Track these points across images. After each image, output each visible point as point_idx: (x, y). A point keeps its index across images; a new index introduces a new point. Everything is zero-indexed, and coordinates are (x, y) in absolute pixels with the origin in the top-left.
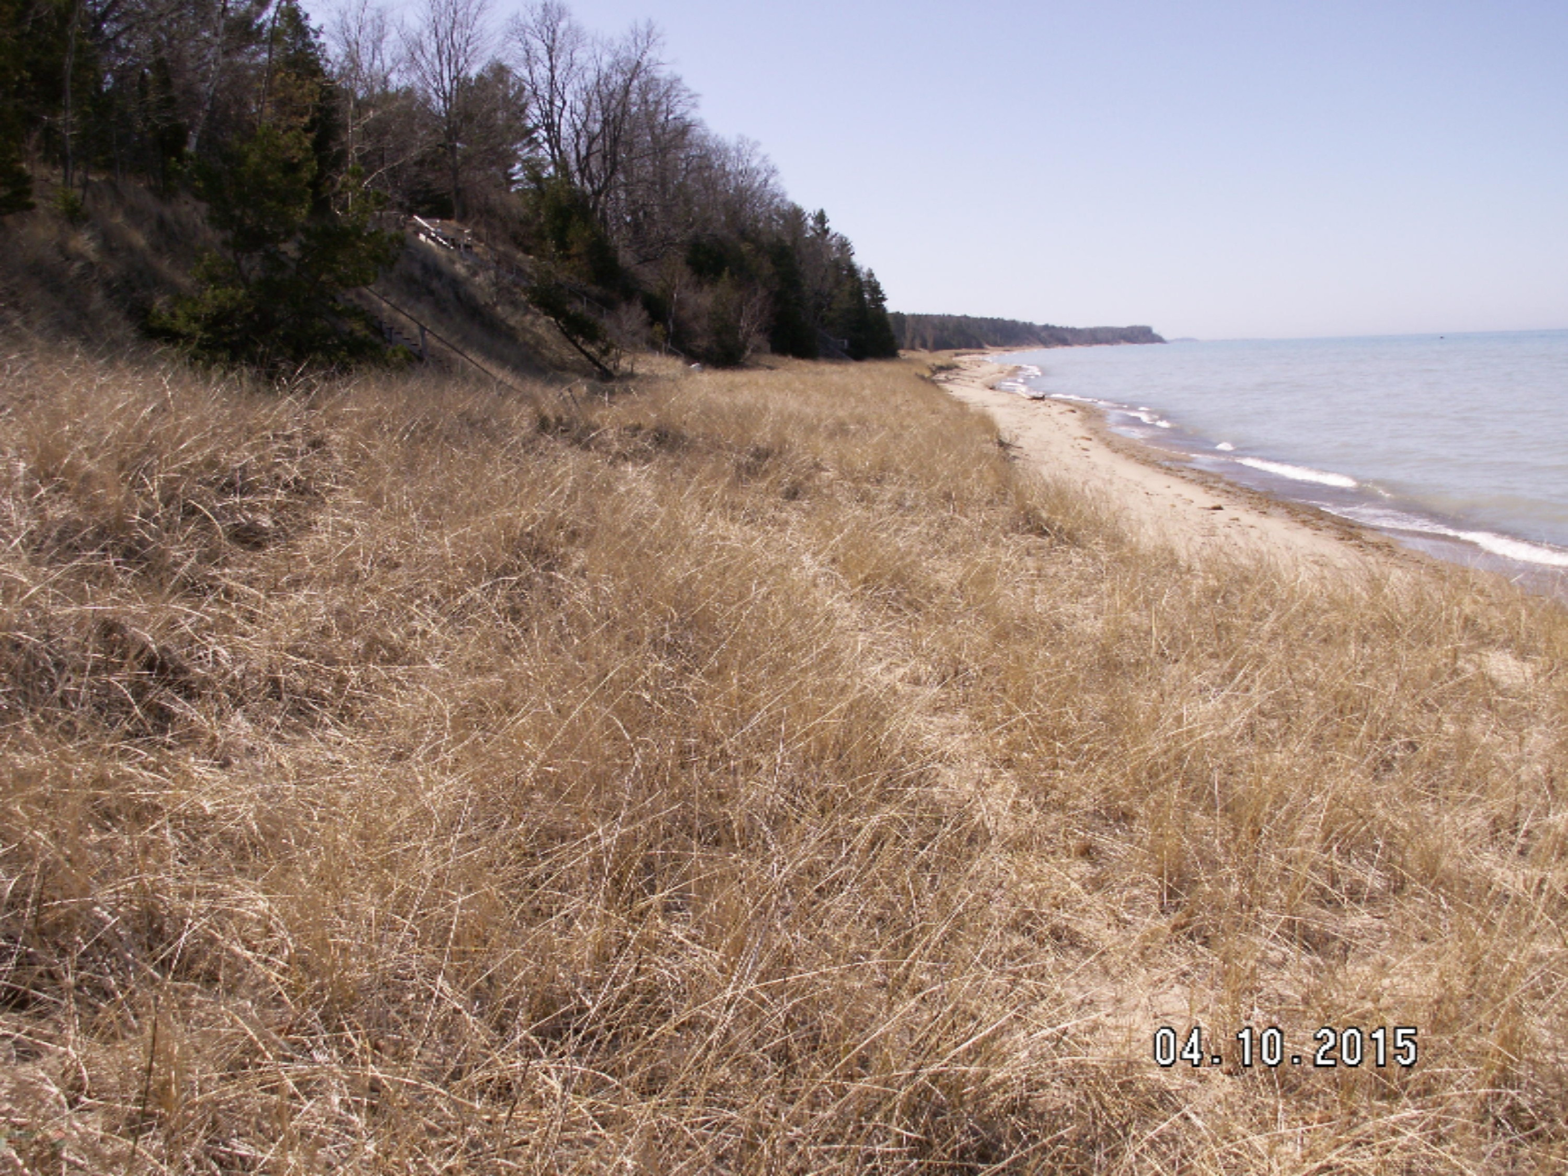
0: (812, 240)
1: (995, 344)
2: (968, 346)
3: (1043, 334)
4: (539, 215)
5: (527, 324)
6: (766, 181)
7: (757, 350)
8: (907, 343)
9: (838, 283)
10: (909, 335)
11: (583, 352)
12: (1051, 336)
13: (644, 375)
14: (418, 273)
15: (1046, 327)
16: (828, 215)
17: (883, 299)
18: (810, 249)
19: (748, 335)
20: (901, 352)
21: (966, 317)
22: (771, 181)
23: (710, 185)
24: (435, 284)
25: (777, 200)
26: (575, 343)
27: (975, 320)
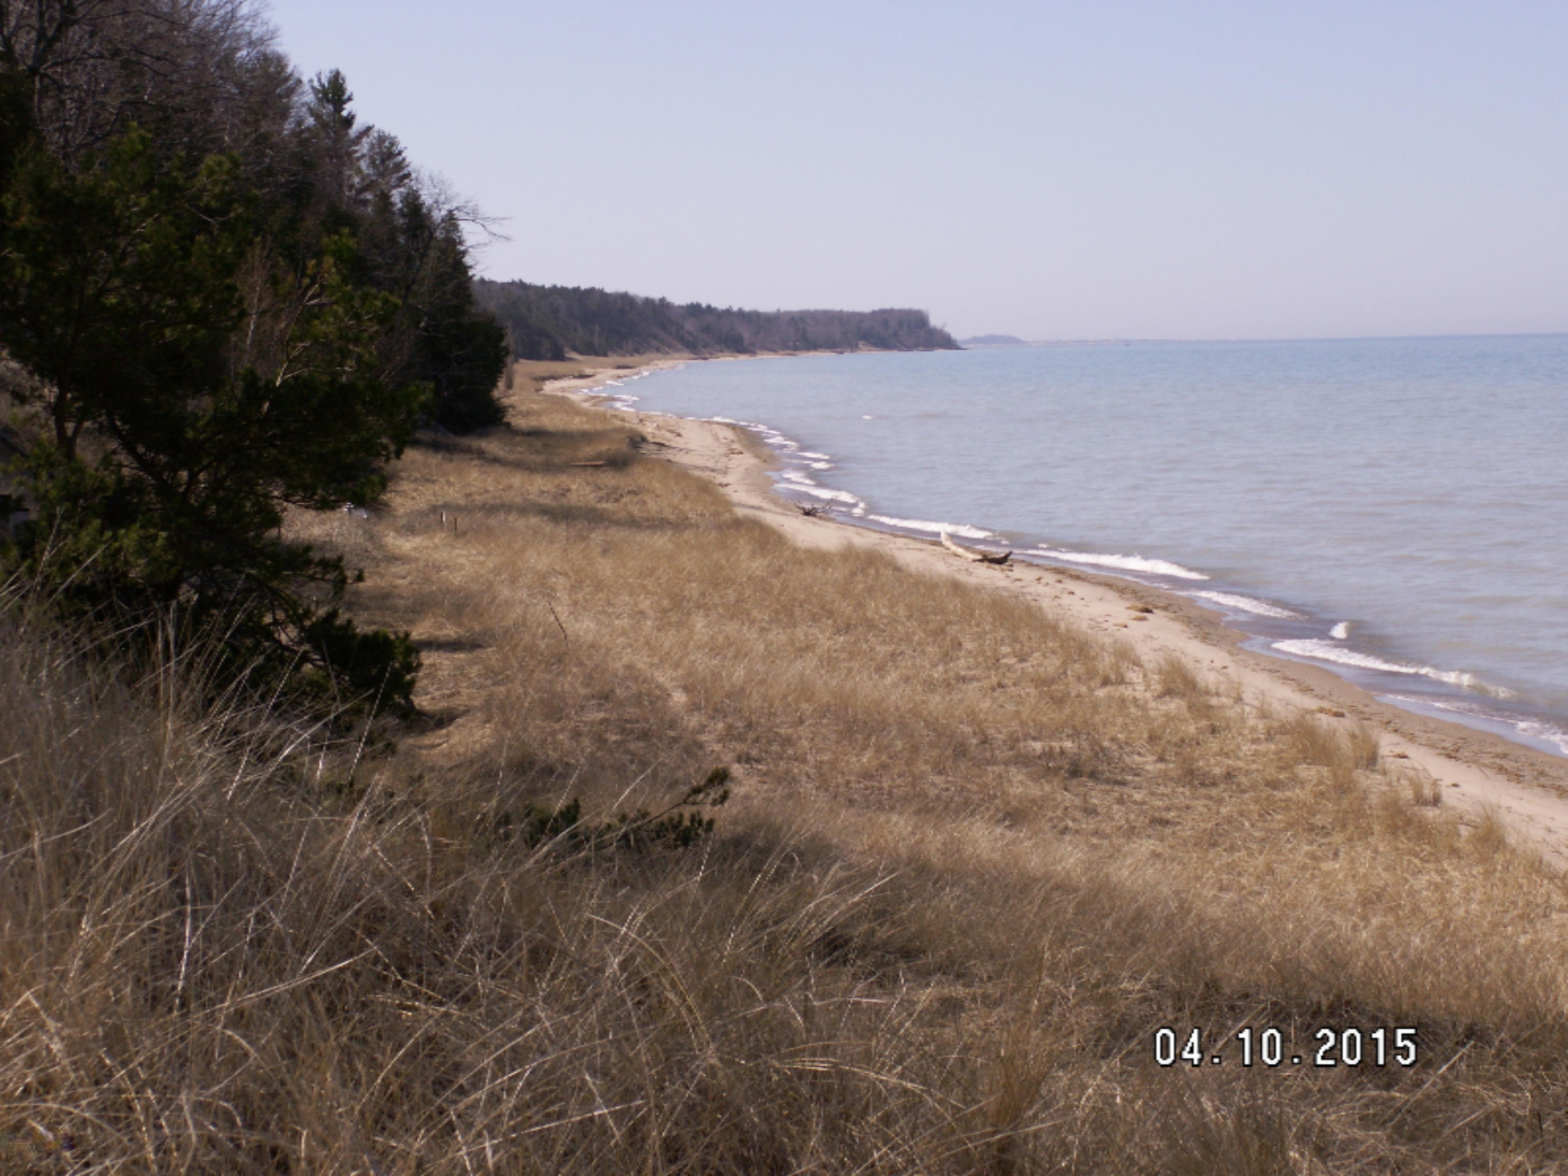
3: (690, 325)
12: (707, 329)
15: (694, 310)
21: (522, 285)
27: (541, 292)
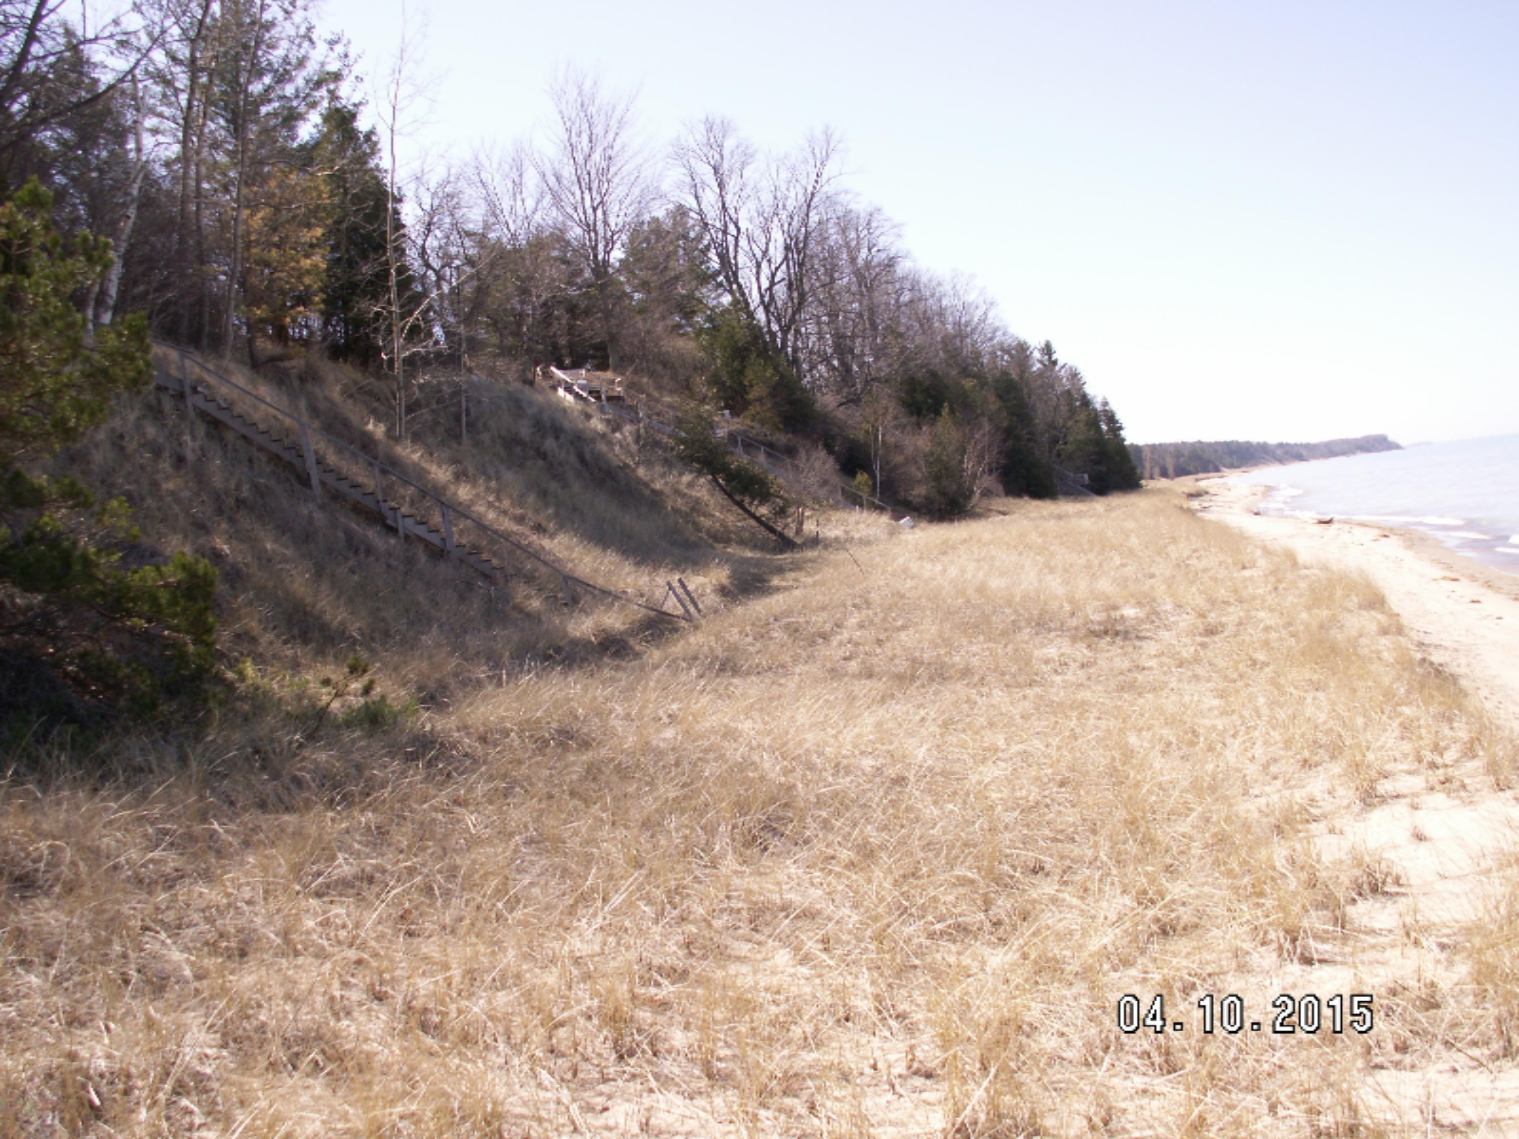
0: (1041, 374)
1: (1232, 466)
2: (1205, 470)
3: (1279, 452)
4: (714, 359)
5: (683, 488)
6: (985, 314)
7: (987, 493)
8: (1147, 473)
9: (1072, 411)
10: (1147, 465)
11: (753, 516)
12: (1286, 453)
13: (837, 539)
14: (525, 431)
15: (1281, 445)
16: (1055, 347)
17: (1120, 428)
18: (1039, 383)
19: (974, 476)
20: (1143, 482)
21: (1200, 442)
22: (991, 314)
23: (925, 320)
24: (550, 444)
25: (999, 333)
26: (740, 504)
27: (1210, 445)
